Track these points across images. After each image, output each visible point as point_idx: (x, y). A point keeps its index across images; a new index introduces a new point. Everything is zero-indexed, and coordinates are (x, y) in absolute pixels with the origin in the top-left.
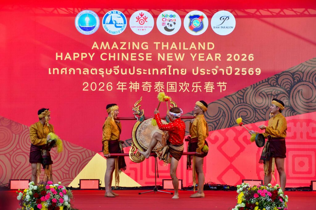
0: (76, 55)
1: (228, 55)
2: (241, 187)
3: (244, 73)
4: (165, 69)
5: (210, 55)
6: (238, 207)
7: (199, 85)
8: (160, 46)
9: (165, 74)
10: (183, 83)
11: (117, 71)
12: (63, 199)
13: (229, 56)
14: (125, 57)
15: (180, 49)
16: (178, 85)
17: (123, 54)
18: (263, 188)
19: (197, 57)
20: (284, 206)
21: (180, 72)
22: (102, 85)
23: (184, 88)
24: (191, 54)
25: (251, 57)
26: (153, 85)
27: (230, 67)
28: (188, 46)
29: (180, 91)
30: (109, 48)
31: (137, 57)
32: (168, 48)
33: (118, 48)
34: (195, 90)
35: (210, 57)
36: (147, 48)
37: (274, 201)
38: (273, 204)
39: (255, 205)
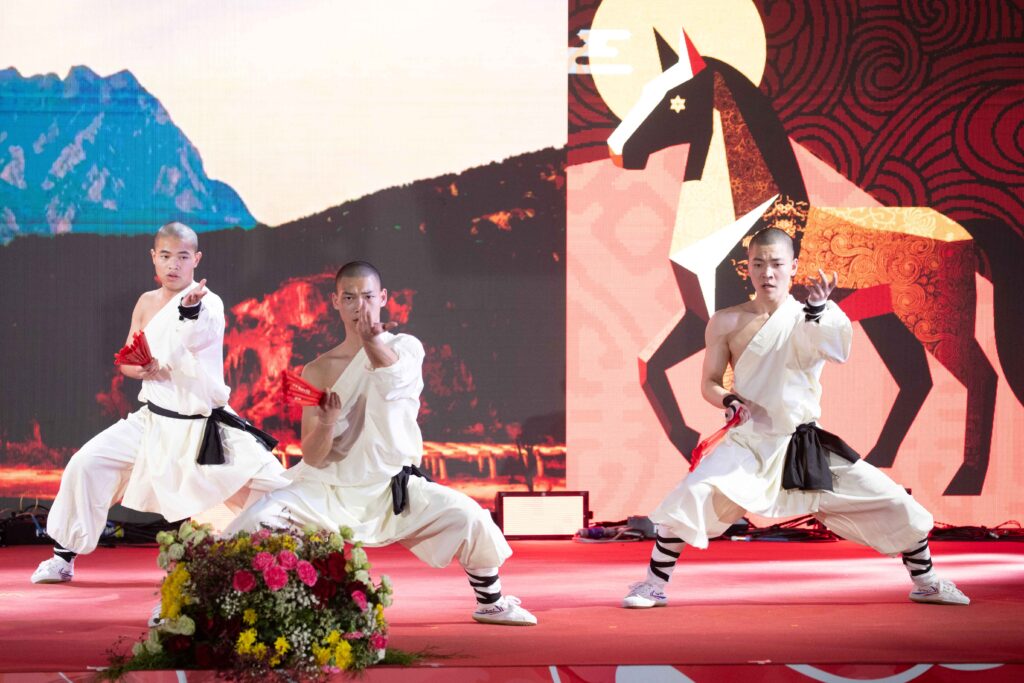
2: (178, 541)
6: (161, 637)
18: (280, 547)
20: (373, 624)
37: (328, 607)
38: (323, 620)
39: (238, 625)
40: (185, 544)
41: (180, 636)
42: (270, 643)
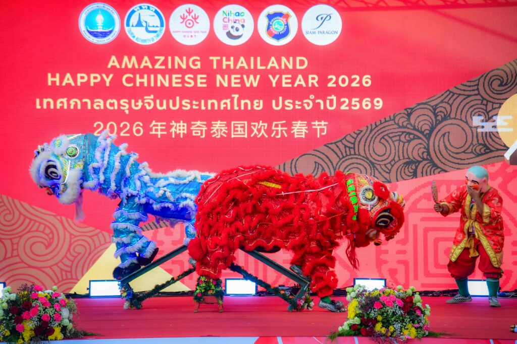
0: (82, 78)
1: (330, 77)
2: (354, 291)
3: (355, 106)
4: (228, 101)
5: (300, 77)
6: (348, 325)
7: (283, 125)
8: (220, 63)
9: (229, 108)
10: (257, 124)
11: (149, 104)
12: (61, 314)
13: (331, 79)
14: (163, 81)
15: (252, 67)
16: (249, 126)
17: (159, 77)
18: (390, 293)
19: (279, 82)
20: (423, 321)
21: (252, 104)
22: (125, 126)
23: (259, 130)
24: (270, 76)
25: (367, 81)
26: (209, 125)
27: (334, 97)
28: (265, 62)
29: (252, 135)
30: (137, 67)
31: (183, 82)
32: (232, 67)
33: (151, 67)
34: (277, 134)
35: (300, 81)
36: (199, 67)
37: (408, 315)
38: (405, 320)
39: (375, 321)
40: (357, 292)
41: (356, 324)
42: (387, 327)
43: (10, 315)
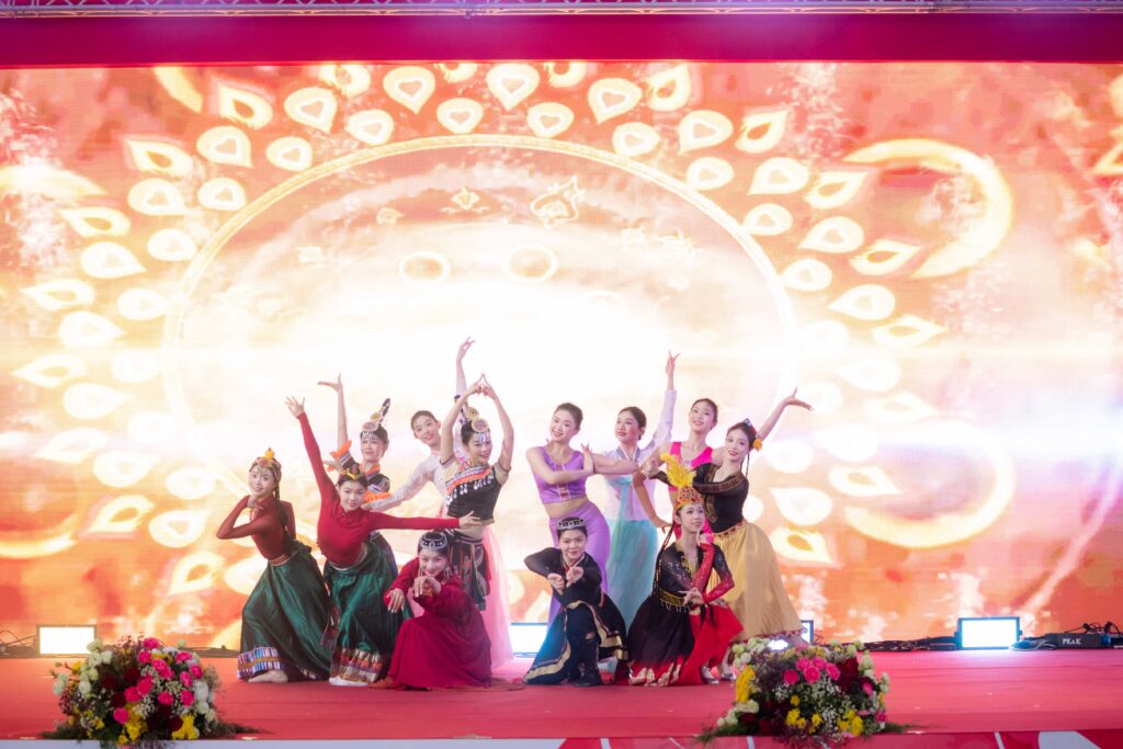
2: (746, 651)
6: (736, 714)
12: (193, 693)
18: (815, 655)
20: (876, 705)
37: (847, 693)
38: (843, 702)
39: (786, 706)
40: (752, 653)
41: (749, 714)
42: (808, 718)
43: (103, 691)
